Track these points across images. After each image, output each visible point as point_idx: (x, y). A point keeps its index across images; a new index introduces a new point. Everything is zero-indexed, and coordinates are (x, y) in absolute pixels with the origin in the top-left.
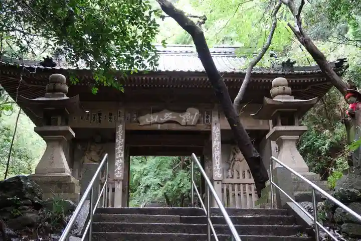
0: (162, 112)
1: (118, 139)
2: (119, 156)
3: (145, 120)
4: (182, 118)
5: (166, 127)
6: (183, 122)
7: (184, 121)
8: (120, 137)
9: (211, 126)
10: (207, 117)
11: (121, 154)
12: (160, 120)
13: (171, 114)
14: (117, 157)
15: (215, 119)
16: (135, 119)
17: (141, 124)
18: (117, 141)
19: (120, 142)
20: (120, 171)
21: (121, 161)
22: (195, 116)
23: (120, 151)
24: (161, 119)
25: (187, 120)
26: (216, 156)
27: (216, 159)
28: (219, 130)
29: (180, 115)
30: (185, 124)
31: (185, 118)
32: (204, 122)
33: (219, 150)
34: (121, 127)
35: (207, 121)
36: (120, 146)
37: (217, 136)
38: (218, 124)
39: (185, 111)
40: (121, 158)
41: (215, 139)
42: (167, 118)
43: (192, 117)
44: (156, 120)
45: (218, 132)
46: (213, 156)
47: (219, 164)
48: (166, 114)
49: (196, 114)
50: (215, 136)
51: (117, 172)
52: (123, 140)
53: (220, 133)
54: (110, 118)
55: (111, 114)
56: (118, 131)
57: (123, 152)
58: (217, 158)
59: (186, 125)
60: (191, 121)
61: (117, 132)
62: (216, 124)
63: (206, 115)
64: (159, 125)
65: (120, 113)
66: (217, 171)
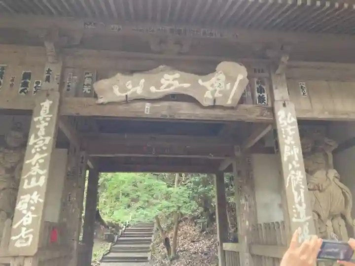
0: (155, 70)
1: (37, 137)
2: (33, 183)
3: (112, 89)
4: (205, 89)
5: (164, 110)
6: (207, 98)
7: (208, 95)
8: (42, 132)
9: (272, 110)
10: (261, 90)
11: (38, 176)
12: (150, 92)
13: (177, 75)
14: (25, 186)
15: (280, 93)
16: (86, 89)
17: (100, 101)
18: (32, 141)
19: (41, 143)
20: (28, 227)
21: (36, 198)
22: (237, 83)
23: (36, 170)
24: (153, 89)
25: (217, 95)
26: (293, 186)
27: (296, 194)
28: (294, 120)
29: (200, 82)
30: (211, 104)
31: (211, 89)
32: (254, 103)
33: (299, 169)
34: (46, 104)
35: (261, 99)
36: (37, 157)
37: (291, 133)
38: (291, 106)
39: (213, 71)
40: (37, 188)
41: (287, 142)
42: (169, 86)
43: (228, 86)
44: (139, 91)
45: (291, 124)
46: (287, 185)
47: (304, 205)
48: (166, 76)
49: (240, 77)
50: (287, 134)
51: (19, 231)
52: (48, 140)
53: (296, 127)
54: (25, 85)
55: (27, 76)
56: (39, 115)
57: (45, 171)
58: (298, 188)
59: (214, 107)
60: (226, 95)
61: (36, 119)
62: (284, 105)
63: (256, 86)
64: (148, 105)
65: (49, 71)
66: (301, 225)
